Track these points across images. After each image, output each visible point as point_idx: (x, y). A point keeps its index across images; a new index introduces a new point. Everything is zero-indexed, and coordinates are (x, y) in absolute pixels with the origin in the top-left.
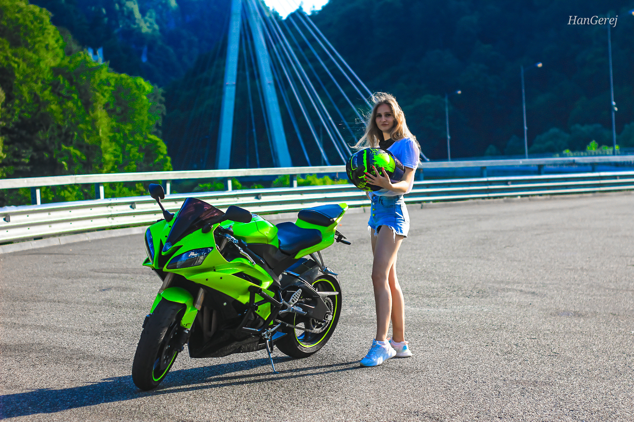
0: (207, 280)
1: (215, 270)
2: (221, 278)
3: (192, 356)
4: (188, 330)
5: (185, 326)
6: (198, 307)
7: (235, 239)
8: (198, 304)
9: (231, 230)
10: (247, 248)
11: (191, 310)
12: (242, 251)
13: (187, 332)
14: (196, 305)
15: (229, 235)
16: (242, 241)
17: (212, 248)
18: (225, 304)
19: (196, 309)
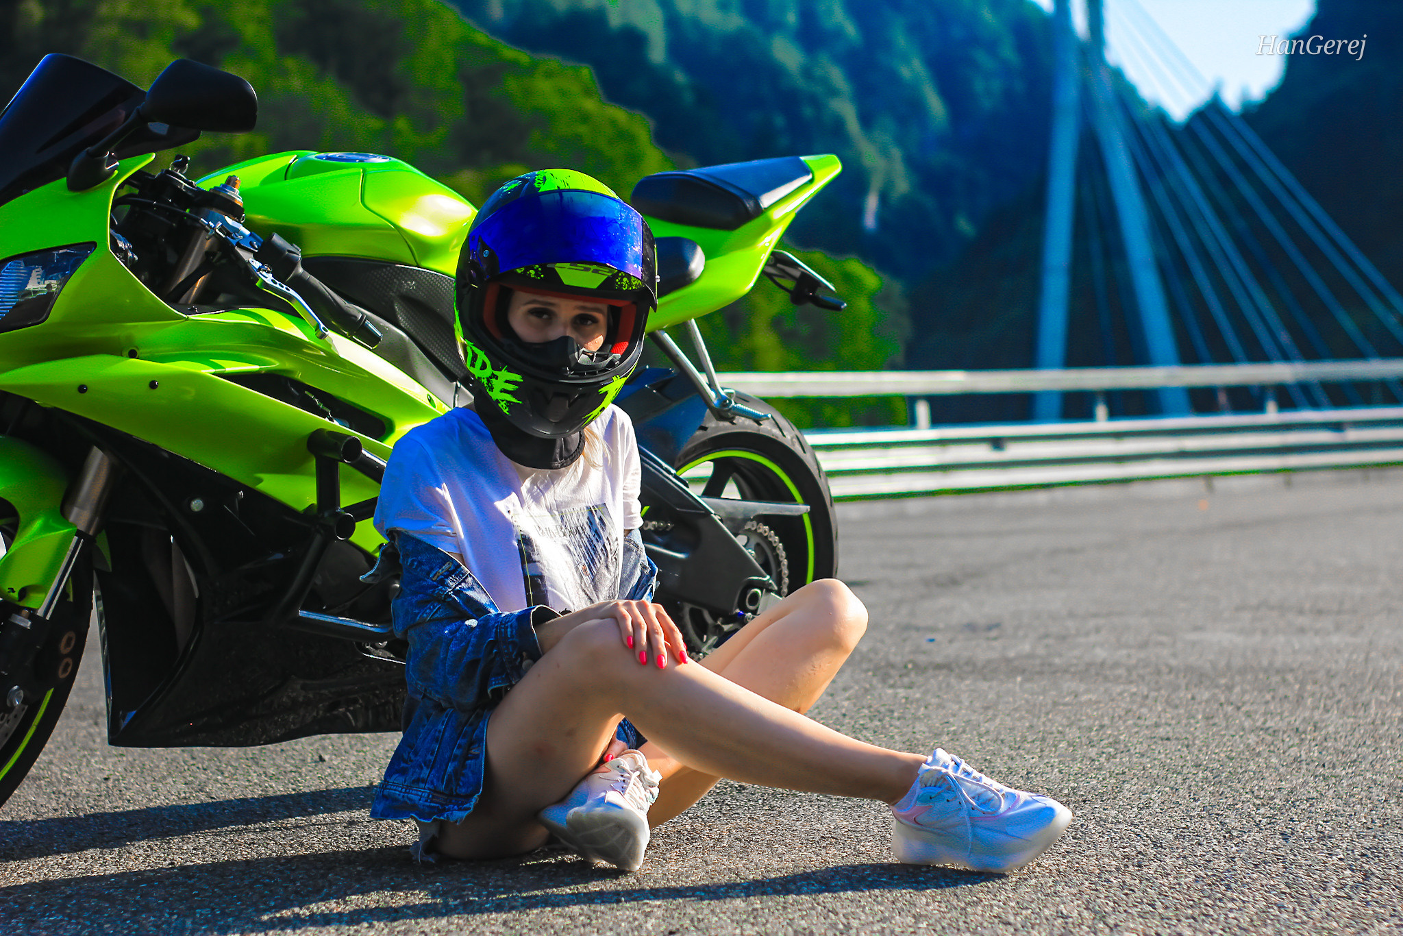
0: (82, 389)
1: (133, 355)
2: (153, 385)
3: (119, 737)
4: (32, 614)
5: (16, 595)
6: (81, 516)
7: (247, 232)
8: (82, 507)
9: (236, 195)
10: (301, 270)
11: (46, 528)
12: (269, 278)
13: (28, 624)
14: (75, 510)
15: (217, 213)
16: (277, 239)
17: (92, 246)
18: (197, 505)
19: (68, 525)
